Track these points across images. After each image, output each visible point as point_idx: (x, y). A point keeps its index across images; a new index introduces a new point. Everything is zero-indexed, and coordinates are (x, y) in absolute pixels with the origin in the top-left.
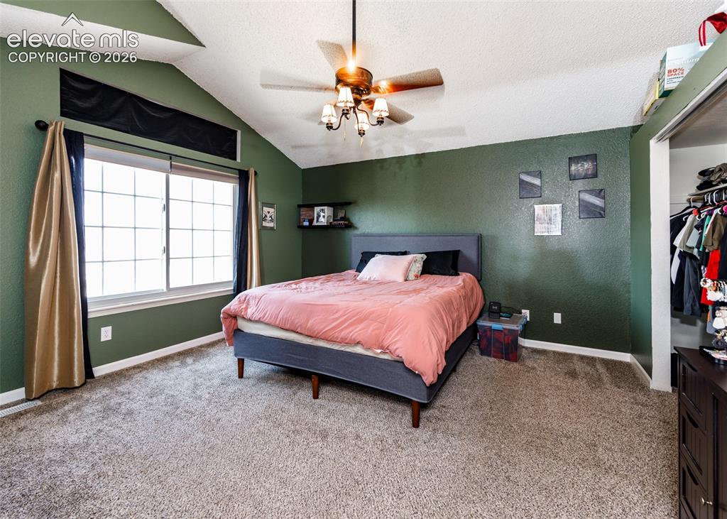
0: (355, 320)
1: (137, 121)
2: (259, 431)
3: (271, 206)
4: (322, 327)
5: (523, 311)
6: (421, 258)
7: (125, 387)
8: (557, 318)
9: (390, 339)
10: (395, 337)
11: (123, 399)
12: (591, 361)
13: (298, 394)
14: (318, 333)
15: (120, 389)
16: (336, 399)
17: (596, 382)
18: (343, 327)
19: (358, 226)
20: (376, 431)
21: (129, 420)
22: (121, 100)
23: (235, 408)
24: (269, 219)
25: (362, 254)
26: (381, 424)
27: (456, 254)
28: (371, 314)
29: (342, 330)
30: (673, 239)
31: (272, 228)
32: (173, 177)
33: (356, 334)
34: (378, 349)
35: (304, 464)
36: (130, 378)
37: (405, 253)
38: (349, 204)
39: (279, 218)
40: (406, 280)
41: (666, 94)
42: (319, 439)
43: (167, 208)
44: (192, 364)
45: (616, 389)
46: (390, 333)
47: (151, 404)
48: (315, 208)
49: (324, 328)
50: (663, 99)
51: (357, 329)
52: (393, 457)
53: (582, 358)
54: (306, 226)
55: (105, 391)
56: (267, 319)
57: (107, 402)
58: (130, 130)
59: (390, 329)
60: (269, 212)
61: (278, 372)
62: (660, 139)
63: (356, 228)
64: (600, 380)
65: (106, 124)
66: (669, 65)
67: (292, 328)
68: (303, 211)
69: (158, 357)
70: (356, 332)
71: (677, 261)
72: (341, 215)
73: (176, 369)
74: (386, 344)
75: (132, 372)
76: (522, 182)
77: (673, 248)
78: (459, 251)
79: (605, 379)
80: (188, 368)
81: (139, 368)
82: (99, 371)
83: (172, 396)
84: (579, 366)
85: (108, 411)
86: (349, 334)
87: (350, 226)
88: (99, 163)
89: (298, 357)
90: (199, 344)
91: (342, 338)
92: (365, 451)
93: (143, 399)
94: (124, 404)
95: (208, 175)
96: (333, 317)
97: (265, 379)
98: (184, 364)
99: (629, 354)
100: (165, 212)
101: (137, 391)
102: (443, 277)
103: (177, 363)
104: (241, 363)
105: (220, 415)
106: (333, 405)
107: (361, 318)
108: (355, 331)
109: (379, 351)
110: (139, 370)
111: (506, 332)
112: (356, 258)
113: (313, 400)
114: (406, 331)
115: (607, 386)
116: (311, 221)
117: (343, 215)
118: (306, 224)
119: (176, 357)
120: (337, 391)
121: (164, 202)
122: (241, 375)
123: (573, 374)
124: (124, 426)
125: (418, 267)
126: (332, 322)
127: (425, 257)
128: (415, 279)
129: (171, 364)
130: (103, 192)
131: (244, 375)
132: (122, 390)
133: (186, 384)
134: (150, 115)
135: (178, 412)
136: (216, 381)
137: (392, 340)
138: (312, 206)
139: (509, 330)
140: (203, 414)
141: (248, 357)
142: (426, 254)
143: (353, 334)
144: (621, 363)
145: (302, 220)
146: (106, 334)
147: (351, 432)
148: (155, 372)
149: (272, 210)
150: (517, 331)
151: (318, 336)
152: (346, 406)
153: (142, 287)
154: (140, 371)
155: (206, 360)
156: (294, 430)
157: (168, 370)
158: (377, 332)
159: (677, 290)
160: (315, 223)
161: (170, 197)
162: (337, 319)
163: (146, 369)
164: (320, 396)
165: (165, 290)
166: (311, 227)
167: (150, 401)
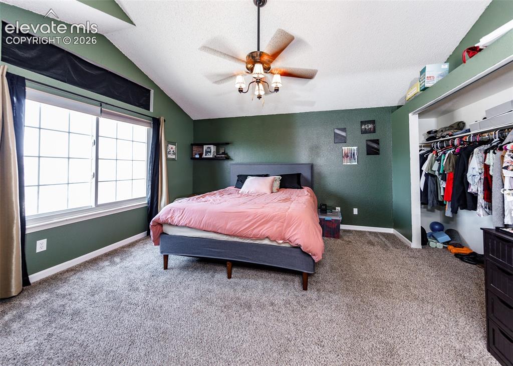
0: (263, 222)
1: (72, 73)
2: (198, 312)
3: (173, 144)
4: (238, 228)
5: (337, 208)
6: (278, 178)
7: (63, 289)
8: (355, 211)
9: (290, 233)
10: (293, 232)
11: (65, 301)
12: (375, 234)
13: (216, 276)
14: (235, 232)
15: (59, 291)
16: (244, 277)
17: (385, 247)
18: (254, 227)
19: (233, 158)
20: (282, 298)
21: (77, 319)
22: (59, 56)
23: (171, 295)
24: (172, 152)
25: (238, 176)
26: (283, 291)
27: (299, 175)
28: (274, 217)
29: (254, 229)
30: (421, 166)
31: (174, 159)
32: (102, 120)
33: (265, 232)
34: (281, 240)
35: (244, 333)
36: (66, 280)
37: (267, 176)
38: (228, 144)
39: (179, 152)
40: (272, 193)
41: (424, 89)
42: (246, 310)
43: (96, 143)
44: (120, 262)
45: (396, 250)
46: (290, 228)
47: (95, 302)
48: (204, 146)
49: (239, 229)
50: (422, 92)
51: (266, 228)
52: (302, 315)
53: (370, 233)
54: (197, 158)
55: (44, 296)
56: (192, 224)
57: (51, 306)
58: (66, 80)
59: (289, 225)
60: (172, 148)
61: (193, 261)
62: (414, 114)
63: (232, 160)
64: (386, 245)
65: (45, 74)
66: (427, 74)
67: (214, 230)
68: (195, 148)
69: (87, 259)
70: (265, 230)
71: (423, 178)
72: (222, 151)
73: (107, 268)
74: (287, 236)
75: (67, 275)
76: (335, 134)
77: (421, 171)
78: (300, 174)
79: (389, 245)
80: (118, 266)
81: (73, 270)
82: (34, 278)
83: (112, 292)
84: (372, 238)
85: (54, 314)
86: (260, 231)
87: (228, 158)
88: (38, 104)
89: (217, 250)
90: (121, 245)
91: (254, 235)
92: (282, 314)
93: (85, 298)
94: (68, 305)
95: (129, 120)
96: (246, 220)
97: (185, 268)
98: (113, 263)
99: (393, 229)
100: (95, 146)
101: (77, 292)
102: (294, 189)
103: (107, 263)
104: (166, 258)
105: (160, 302)
106: (244, 282)
107: (267, 220)
108: (263, 230)
109: (281, 242)
110: (72, 273)
111: (333, 221)
112: (235, 179)
113: (228, 280)
114: (300, 227)
115: (391, 248)
116: (201, 155)
117: (223, 151)
118: (197, 156)
119: (103, 258)
120: (242, 271)
121: (95, 138)
122: (166, 267)
123: (371, 243)
124: (75, 326)
125: (277, 184)
126: (246, 224)
127: (281, 178)
128: (277, 192)
129: (102, 264)
130: (40, 128)
131: (168, 267)
132: (62, 293)
133: (121, 280)
134: (83, 70)
135: (123, 305)
136: (147, 275)
137: (291, 233)
138: (202, 145)
139: (335, 220)
140: (145, 303)
141: (172, 253)
142: (281, 175)
143: (263, 232)
144: (389, 234)
145: (194, 154)
146: (41, 246)
147: (266, 301)
148: (89, 272)
149: (174, 147)
150: (339, 220)
151: (235, 234)
152: (253, 281)
153: (75, 204)
154: (75, 274)
155: (131, 258)
156: (224, 305)
157: (100, 269)
158: (280, 229)
159: (424, 195)
160: (204, 156)
161: (100, 135)
162: (249, 221)
163: (79, 271)
164: (232, 276)
165: (94, 206)
166: (201, 158)
167: (92, 298)
